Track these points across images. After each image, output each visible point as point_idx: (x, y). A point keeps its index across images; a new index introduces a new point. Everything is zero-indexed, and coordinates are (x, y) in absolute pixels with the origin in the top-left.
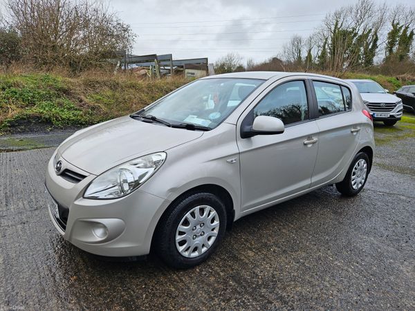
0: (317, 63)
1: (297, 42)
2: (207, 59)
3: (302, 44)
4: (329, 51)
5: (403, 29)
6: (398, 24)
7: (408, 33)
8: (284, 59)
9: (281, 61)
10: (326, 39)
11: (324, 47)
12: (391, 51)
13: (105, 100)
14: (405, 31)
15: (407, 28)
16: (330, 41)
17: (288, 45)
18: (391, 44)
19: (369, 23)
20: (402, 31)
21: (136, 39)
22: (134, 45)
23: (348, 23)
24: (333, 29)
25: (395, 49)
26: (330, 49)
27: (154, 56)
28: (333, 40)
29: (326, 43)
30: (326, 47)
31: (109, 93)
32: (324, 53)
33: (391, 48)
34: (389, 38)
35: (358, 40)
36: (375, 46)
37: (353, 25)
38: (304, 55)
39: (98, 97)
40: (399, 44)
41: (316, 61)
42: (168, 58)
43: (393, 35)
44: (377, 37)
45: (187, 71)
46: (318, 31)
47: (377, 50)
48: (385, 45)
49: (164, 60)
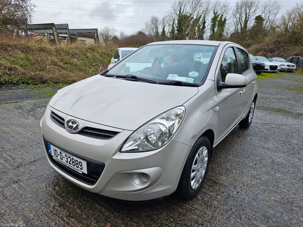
0: (169, 37)
1: (155, 21)
2: (97, 29)
3: (158, 23)
4: (176, 28)
5: (220, 16)
6: (217, 13)
7: (223, 19)
8: (147, 33)
9: (145, 34)
10: (174, 20)
11: (173, 26)
12: (213, 30)
13: (19, 61)
14: (221, 18)
15: (222, 16)
16: (176, 22)
17: (149, 23)
18: (213, 26)
19: (200, 10)
20: (219, 18)
21: (34, 9)
22: (33, 14)
23: (187, 10)
24: (178, 13)
25: (216, 29)
26: (177, 27)
27: (53, 25)
28: (178, 21)
29: (174, 23)
30: (174, 26)
31: (22, 55)
32: (173, 30)
33: (214, 28)
34: (212, 22)
35: (194, 22)
36: (204, 27)
37: (190, 12)
38: (160, 31)
39: (12, 59)
40: (218, 26)
41: (168, 35)
42: (65, 27)
43: (214, 20)
44: (205, 21)
45: (79, 38)
46: (168, 14)
47: (205, 30)
48: (210, 27)
49: (61, 29)
